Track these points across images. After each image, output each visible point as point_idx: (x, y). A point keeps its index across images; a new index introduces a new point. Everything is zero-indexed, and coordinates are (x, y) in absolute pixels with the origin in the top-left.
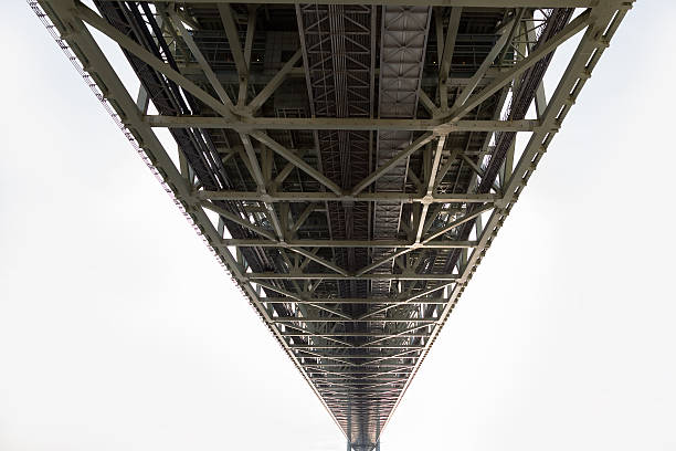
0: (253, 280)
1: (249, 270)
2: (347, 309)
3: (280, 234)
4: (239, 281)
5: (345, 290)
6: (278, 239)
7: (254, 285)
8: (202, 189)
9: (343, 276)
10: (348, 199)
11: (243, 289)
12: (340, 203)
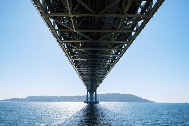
0: (63, 42)
1: (63, 39)
2: (92, 52)
3: (74, 27)
4: (59, 43)
5: (92, 45)
6: (73, 29)
7: (63, 43)
8: (49, 12)
9: (92, 41)
10: (97, 16)
11: (60, 45)
12: (94, 17)
